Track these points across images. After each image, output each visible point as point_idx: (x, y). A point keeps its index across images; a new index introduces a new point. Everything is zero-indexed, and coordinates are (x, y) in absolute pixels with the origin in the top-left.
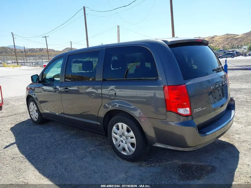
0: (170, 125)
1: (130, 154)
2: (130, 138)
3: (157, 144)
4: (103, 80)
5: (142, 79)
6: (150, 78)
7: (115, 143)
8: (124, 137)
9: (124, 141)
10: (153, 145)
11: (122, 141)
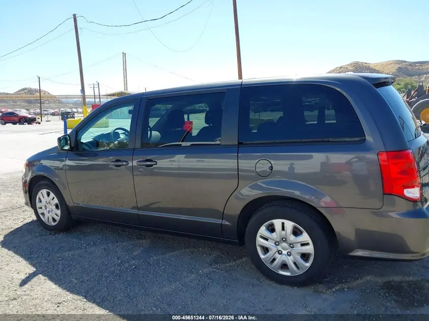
0: (392, 217)
1: (300, 272)
2: (299, 245)
3: (357, 252)
4: (239, 143)
5: (329, 141)
6: (347, 139)
7: (262, 256)
8: (285, 245)
9: (285, 252)
10: (350, 254)
11: (280, 253)
